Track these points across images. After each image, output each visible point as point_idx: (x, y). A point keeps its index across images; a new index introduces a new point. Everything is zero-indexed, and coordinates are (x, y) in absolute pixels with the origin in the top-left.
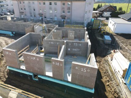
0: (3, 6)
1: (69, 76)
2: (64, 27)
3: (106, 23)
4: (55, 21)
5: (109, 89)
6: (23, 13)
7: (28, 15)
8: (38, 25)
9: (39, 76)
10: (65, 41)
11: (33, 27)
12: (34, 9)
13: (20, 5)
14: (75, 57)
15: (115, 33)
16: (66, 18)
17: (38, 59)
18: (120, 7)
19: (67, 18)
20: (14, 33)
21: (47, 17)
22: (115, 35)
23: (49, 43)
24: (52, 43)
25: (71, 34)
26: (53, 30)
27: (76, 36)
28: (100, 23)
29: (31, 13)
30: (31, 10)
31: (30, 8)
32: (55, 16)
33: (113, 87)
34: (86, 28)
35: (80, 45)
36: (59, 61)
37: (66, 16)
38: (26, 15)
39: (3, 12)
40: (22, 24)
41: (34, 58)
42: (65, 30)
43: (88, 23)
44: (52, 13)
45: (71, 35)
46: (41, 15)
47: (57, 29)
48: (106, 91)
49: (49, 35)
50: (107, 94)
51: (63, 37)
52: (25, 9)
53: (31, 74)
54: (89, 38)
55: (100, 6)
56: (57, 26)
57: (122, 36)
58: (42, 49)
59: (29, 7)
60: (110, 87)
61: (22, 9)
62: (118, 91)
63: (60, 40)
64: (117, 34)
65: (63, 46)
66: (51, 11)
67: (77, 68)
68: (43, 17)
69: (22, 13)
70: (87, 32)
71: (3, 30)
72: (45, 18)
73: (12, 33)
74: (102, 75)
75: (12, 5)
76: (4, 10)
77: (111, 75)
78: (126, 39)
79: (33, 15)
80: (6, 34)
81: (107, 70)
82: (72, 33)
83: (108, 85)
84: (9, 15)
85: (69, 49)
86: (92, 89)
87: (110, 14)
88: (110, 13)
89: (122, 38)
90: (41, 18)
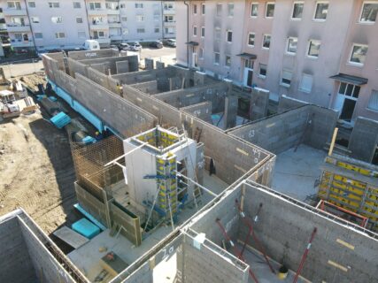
0: (171, 18)
7: (209, 53)
12: (230, 34)
16: (364, 90)
21: (269, 70)
29: (216, 49)
30: (219, 36)
31: (218, 28)
32: (308, 71)
37: (365, 81)
46: (249, 58)
52: (204, 32)
59: (217, 24)
61: (196, 31)
68: (256, 70)
69: (192, 45)
72: (263, 72)
79: (222, 57)
90: (247, 70)
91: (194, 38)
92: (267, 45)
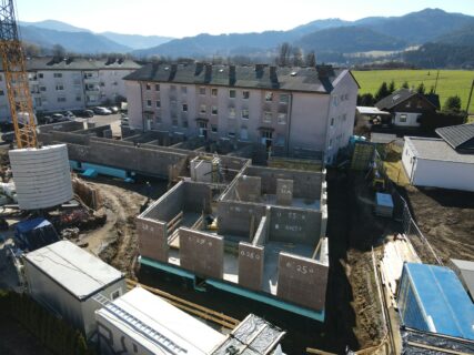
0: (92, 86)
1: (274, 284)
2: (266, 165)
3: (397, 150)
4: (241, 145)
5: (362, 321)
6: (152, 113)
7: (166, 119)
8: (200, 159)
9: (208, 282)
10: (269, 207)
11: (188, 163)
12: (185, 106)
13: (146, 92)
14: (291, 246)
15: (416, 187)
16: (274, 134)
17: (210, 244)
18: (454, 95)
19: (278, 134)
20: (133, 174)
21: (219, 128)
22: (412, 193)
23: (232, 208)
24: (237, 209)
25: (285, 186)
26: (239, 175)
27: (298, 191)
28: (373, 154)
29: (174, 116)
30: (175, 107)
31: (174, 102)
32: (244, 127)
33: (370, 316)
34: (325, 172)
35: (303, 217)
36: (255, 250)
37: (273, 130)
38: (158, 120)
39: (89, 104)
40: (155, 153)
41: (203, 241)
42: (270, 174)
43: (340, 150)
44: (235, 120)
45: (285, 188)
46: (202, 122)
47: (248, 172)
48: (355, 325)
49: (230, 187)
50: (356, 332)
51: (263, 192)
52: (159, 105)
53: (192, 277)
54: (328, 202)
55: (388, 89)
56: (250, 160)
57: (433, 198)
58: (211, 221)
59: (172, 98)
60: (365, 317)
61: (149, 103)
62: (376, 322)
63: (256, 204)
64: (422, 189)
65: (264, 219)
66: (232, 115)
67: (288, 264)
68: (209, 128)
69: (147, 114)
70: (325, 185)
71: (105, 165)
72: (215, 130)
73: (129, 175)
74: (355, 293)
75: (116, 84)
76: (92, 98)
77: (370, 291)
78: (440, 207)
79: (180, 121)
80: (112, 177)
81: (365, 281)
82: (286, 183)
83: (362, 314)
84: (108, 114)
85: (277, 227)
86: (320, 312)
87: (418, 120)
88: (415, 115)
89: (432, 201)
90: (201, 129)
91: (149, 108)
92: (215, 112)
